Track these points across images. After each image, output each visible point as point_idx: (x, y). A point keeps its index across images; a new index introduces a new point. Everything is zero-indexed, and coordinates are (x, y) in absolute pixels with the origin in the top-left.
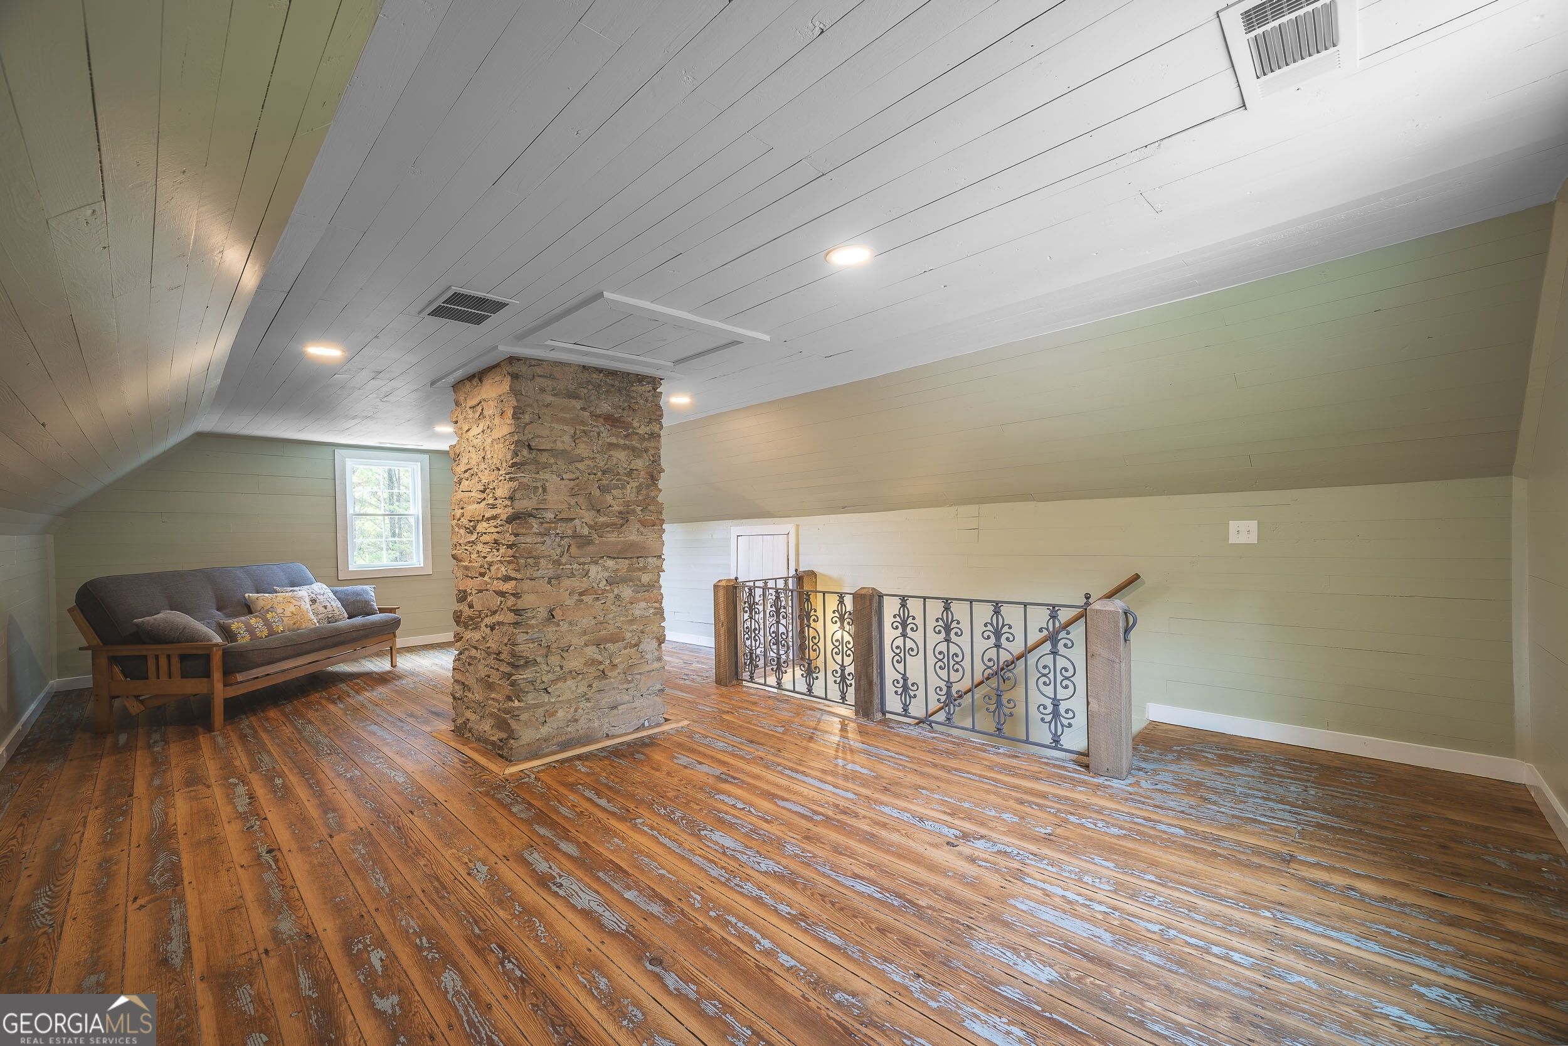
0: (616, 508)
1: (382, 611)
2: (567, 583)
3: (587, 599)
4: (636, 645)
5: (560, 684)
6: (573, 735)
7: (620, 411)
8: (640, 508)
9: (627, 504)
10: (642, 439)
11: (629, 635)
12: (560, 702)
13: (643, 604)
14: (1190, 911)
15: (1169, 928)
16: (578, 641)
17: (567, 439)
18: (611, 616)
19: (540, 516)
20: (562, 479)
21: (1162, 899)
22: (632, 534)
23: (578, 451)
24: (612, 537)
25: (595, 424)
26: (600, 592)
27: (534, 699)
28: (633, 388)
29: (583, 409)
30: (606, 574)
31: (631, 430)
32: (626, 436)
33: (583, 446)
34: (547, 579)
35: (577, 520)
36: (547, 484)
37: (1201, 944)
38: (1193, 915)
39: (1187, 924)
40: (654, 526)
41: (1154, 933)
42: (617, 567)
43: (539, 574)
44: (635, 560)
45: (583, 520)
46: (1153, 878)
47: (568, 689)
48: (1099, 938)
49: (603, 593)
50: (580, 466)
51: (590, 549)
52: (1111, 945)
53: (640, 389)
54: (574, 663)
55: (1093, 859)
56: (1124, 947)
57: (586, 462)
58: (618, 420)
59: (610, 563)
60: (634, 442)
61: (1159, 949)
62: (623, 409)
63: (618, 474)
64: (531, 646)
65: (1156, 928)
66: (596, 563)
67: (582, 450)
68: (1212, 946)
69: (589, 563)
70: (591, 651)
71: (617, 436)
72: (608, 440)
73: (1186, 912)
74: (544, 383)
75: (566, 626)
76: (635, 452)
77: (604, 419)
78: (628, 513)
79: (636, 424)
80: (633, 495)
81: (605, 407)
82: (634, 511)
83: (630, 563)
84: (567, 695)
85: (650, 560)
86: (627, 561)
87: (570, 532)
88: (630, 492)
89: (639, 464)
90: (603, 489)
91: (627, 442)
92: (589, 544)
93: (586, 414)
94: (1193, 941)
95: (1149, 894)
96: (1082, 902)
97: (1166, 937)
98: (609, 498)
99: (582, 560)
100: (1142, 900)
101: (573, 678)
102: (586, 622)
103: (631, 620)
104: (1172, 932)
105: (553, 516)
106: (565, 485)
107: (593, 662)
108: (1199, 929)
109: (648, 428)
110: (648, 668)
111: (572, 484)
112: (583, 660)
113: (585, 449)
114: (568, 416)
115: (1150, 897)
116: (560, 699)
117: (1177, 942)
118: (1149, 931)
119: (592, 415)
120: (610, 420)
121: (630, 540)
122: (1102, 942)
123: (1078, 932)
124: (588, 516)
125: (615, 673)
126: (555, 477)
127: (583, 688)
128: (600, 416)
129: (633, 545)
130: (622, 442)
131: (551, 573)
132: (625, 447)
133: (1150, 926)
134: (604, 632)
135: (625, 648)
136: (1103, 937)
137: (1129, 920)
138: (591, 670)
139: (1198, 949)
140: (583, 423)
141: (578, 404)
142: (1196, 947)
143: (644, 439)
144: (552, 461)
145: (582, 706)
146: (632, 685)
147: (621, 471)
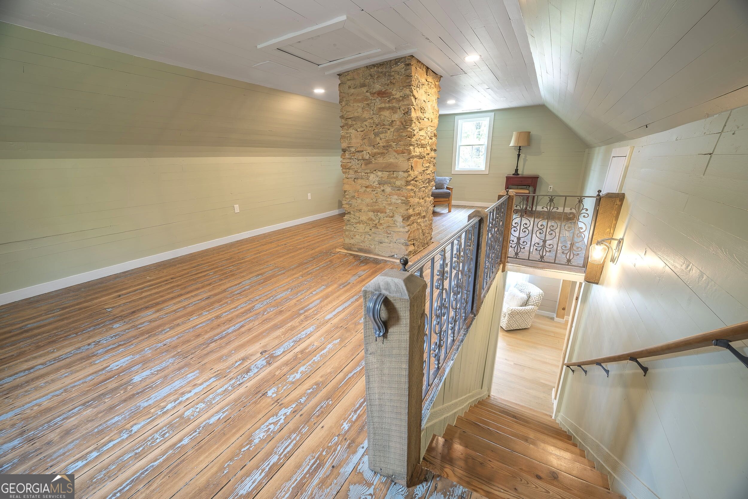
0: (381, 144)
1: (447, 188)
2: (360, 181)
3: (368, 190)
4: (392, 217)
5: (358, 225)
6: (363, 247)
7: (386, 86)
8: (395, 144)
9: (387, 141)
10: (399, 101)
11: (388, 211)
12: (358, 232)
13: (396, 197)
14: (136, 454)
15: (130, 435)
16: (365, 208)
17: (360, 110)
18: (380, 200)
19: (349, 150)
20: (358, 132)
21: (158, 441)
22: (391, 159)
23: (364, 116)
24: (380, 160)
25: (373, 98)
26: (375, 188)
27: (349, 228)
28: (392, 70)
29: (367, 92)
30: (378, 179)
31: (392, 97)
32: (389, 101)
33: (366, 112)
34: (353, 179)
35: (364, 152)
36: (351, 135)
37: (105, 448)
38: (132, 454)
39: (127, 446)
40: (404, 153)
41: (132, 426)
42: (382, 176)
43: (349, 176)
44: (392, 173)
45: (367, 151)
46: (183, 443)
47: (361, 228)
48: (147, 401)
49: (376, 188)
50: (365, 123)
51: (370, 166)
52: (138, 404)
53: (397, 68)
54: (364, 218)
55: (224, 413)
56: (132, 410)
57: (369, 121)
58: (384, 93)
59: (380, 173)
60: (394, 104)
61: (118, 425)
62: (388, 85)
63: (384, 125)
64: (348, 206)
65: (135, 429)
66: (372, 172)
67: (366, 115)
68: (99, 454)
69: (370, 173)
70: (371, 214)
71: (385, 103)
72: (379, 106)
73: (137, 451)
74: (349, 83)
75: (360, 201)
76: (393, 110)
77: (377, 94)
78: (387, 146)
79: (394, 92)
80: (391, 136)
81: (378, 87)
82: (391, 146)
83: (389, 174)
84: (361, 231)
85: (401, 173)
86: (387, 173)
87: (360, 158)
88: (390, 135)
89: (396, 117)
90: (376, 135)
91: (391, 105)
92: (370, 163)
93: (368, 94)
94: (111, 445)
95: (167, 435)
96: (180, 399)
97: (124, 431)
98: (378, 139)
99: (366, 171)
100: (164, 429)
101: (363, 224)
102: (368, 200)
103: (390, 204)
104: (125, 436)
105: (354, 150)
106: (360, 134)
107: (371, 220)
108: (117, 452)
109: (401, 93)
110: (397, 230)
111: (362, 133)
112: (367, 218)
113: (367, 114)
114: (360, 98)
115: (165, 434)
116: (358, 231)
117: (116, 436)
118: (135, 424)
119: (371, 94)
120: (381, 94)
121: (390, 162)
122: (143, 401)
123: (157, 394)
124: (370, 149)
125: (381, 227)
126: (354, 131)
127: (367, 229)
128: (375, 93)
129: (390, 165)
130: (387, 105)
131: (354, 176)
132: (389, 108)
133: (139, 426)
134: (377, 207)
135: (387, 217)
136: (146, 403)
137: (151, 417)
138: (370, 222)
139: (102, 445)
140: (367, 99)
141: (364, 90)
142: (105, 444)
143: (400, 101)
144: (354, 123)
145: (367, 237)
146: (390, 236)
147: (386, 123)
